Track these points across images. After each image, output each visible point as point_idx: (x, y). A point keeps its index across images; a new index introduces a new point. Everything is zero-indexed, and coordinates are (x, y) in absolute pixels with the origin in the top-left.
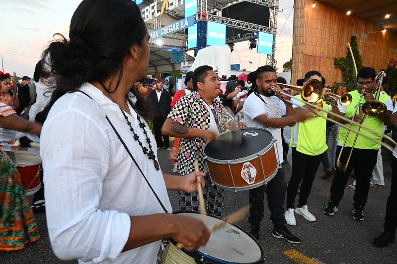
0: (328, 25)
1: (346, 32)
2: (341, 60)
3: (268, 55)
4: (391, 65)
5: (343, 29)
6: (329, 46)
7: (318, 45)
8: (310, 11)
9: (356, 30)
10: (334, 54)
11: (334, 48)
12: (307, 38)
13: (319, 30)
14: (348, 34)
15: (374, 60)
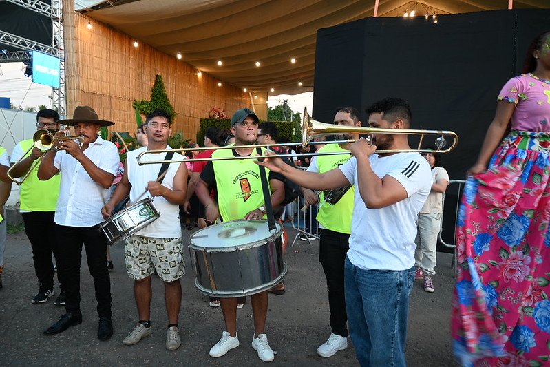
0: (118, 56)
1: (147, 68)
2: (143, 103)
3: (54, 88)
4: (212, 114)
5: (143, 65)
6: (123, 83)
7: (105, 79)
8: (87, 33)
9: (162, 68)
10: (133, 95)
11: (131, 87)
12: (86, 69)
13: (104, 62)
14: (150, 72)
15: (190, 106)
